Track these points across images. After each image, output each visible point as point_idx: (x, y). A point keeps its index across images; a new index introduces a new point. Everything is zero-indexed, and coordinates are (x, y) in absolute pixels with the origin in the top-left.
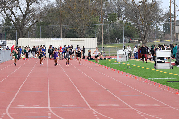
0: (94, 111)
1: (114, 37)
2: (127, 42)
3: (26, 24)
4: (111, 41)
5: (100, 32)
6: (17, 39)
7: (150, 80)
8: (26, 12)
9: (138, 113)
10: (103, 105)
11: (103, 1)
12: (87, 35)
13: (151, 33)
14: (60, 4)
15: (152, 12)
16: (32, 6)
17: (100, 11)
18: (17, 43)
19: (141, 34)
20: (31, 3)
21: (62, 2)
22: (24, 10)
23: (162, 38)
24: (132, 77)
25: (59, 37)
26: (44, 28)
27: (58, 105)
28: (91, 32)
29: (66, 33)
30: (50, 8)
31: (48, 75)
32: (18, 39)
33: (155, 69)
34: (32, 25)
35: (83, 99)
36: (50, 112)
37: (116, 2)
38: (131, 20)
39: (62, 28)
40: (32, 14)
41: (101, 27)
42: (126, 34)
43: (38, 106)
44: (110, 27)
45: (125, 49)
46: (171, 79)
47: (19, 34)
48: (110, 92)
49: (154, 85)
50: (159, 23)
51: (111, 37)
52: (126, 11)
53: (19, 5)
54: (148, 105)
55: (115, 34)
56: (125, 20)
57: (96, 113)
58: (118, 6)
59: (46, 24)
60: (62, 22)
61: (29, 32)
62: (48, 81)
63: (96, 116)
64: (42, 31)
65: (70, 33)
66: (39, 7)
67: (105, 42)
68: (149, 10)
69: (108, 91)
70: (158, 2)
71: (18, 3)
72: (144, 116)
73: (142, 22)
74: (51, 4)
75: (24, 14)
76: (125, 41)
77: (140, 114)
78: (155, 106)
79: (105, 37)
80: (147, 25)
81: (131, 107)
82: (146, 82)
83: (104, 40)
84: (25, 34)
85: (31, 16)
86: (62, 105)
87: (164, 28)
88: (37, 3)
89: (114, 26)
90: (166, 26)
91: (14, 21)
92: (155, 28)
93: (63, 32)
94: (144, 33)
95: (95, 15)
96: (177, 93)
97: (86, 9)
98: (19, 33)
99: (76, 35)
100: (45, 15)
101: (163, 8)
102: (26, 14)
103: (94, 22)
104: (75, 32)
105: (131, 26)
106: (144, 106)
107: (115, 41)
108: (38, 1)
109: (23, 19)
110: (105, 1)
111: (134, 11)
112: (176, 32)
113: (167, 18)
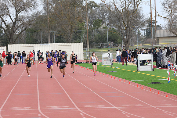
0: (82, 112)
1: (99, 42)
2: (111, 46)
3: (15, 30)
4: (96, 46)
5: (85, 37)
6: (8, 45)
7: (133, 81)
8: (15, 19)
9: (123, 113)
10: (89, 106)
11: (88, 8)
12: (74, 40)
13: (134, 37)
14: (48, 12)
15: (134, 18)
16: (21, 14)
17: (86, 17)
18: (7, 49)
19: (124, 38)
20: (20, 11)
21: (49, 10)
22: (13, 17)
23: (144, 42)
24: (116, 79)
25: (47, 43)
26: (33, 34)
27: (48, 107)
28: (77, 37)
29: (53, 39)
30: (38, 15)
33: (138, 71)
34: (21, 32)
35: (70, 100)
37: (100, 9)
38: (114, 25)
39: (50, 34)
40: (21, 21)
41: (86, 32)
42: (110, 39)
44: (95, 33)
45: (110, 53)
46: (153, 80)
47: (10, 41)
48: (96, 94)
49: (137, 86)
50: (141, 28)
51: (96, 42)
52: (109, 17)
53: (9, 13)
54: (132, 105)
55: (99, 39)
56: (109, 26)
57: (83, 113)
58: (101, 12)
59: (34, 31)
60: (50, 29)
61: (19, 38)
62: (38, 84)
63: (84, 116)
64: (31, 37)
65: (58, 39)
66: (28, 14)
67: (91, 47)
68: (131, 16)
69: (94, 92)
70: (139, 9)
71: (8, 11)
72: (128, 116)
73: (125, 28)
74: (39, 11)
75: (14, 21)
76: (109, 45)
77: (124, 114)
78: (138, 106)
79: (91, 42)
80: (130, 30)
81: (116, 107)
82: (129, 84)
83: (90, 45)
84: (15, 41)
85: (20, 24)
87: (146, 32)
88: (26, 11)
89: (98, 31)
90: (147, 31)
91: (5, 28)
92: (137, 33)
93: (51, 38)
94: (127, 38)
95: (81, 22)
96: (158, 94)
97: (72, 16)
98: (9, 39)
99: (63, 40)
100: (33, 22)
101: (144, 14)
102: (16, 21)
103: (80, 28)
104: (62, 37)
105: (115, 31)
106: (128, 107)
107: (100, 46)
108: (27, 9)
109: (13, 26)
110: (90, 8)
111: (117, 17)
112: (157, 36)
113: (148, 23)
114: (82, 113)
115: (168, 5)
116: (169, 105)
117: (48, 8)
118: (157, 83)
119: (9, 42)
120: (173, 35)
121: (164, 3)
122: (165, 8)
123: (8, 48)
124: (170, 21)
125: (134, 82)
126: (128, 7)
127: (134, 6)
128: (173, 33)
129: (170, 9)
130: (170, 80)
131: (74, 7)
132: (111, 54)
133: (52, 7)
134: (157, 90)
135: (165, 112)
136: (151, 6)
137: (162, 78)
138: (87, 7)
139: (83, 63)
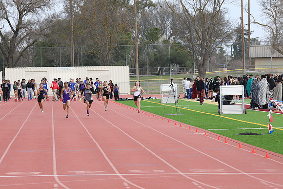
0: (126, 180)
1: (155, 66)
2: (176, 72)
3: (17, 45)
4: (150, 72)
5: (133, 57)
6: (4, 69)
7: (211, 131)
8: (17, 26)
9: (194, 183)
10: (138, 171)
11: (137, 9)
12: (114, 62)
13: (213, 58)
14: (71, 14)
15: (214, 25)
16: (27, 18)
17: (134, 24)
18: (4, 75)
19: (197, 59)
20: (25, 12)
21: (74, 11)
22: (14, 23)
23: (229, 66)
24: (183, 126)
25: (70, 66)
26: (46, 52)
27: (69, 172)
28: (120, 57)
29: (80, 59)
30: (55, 20)
31: (53, 126)
32: (6, 69)
33: (219, 114)
34: (27, 47)
35: (108, 162)
36: (57, 183)
37: (159, 11)
38: (181, 38)
39: (75, 51)
41: (134, 49)
42: (174, 61)
43: (38, 173)
44: (149, 50)
45: (173, 83)
46: (245, 130)
47: (8, 62)
48: (150, 151)
49: (218, 139)
50: (225, 42)
51: (151, 65)
52: (173, 24)
53: (7, 16)
54: (209, 170)
55: (156, 60)
56: (172, 39)
57: (128, 183)
58: (160, 16)
59: (49, 45)
60: (74, 42)
61: (23, 57)
62: (53, 134)
64: (42, 56)
65: (88, 59)
66: (38, 18)
67: (142, 73)
68: (209, 22)
69: (147, 149)
70: (223, 10)
71: (6, 12)
72: (203, 188)
73: (199, 42)
74: (57, 13)
75: (15, 29)
76: (172, 71)
77: (196, 184)
78: (220, 171)
79: (142, 65)
80: (206, 46)
81: (182, 174)
82: (205, 134)
83: (140, 70)
84: (17, 61)
85: (25, 34)
86: (76, 172)
87: (233, 50)
88: (36, 12)
89: (155, 47)
90: (235, 48)
92: (218, 51)
93: (76, 58)
94: (203, 59)
95: (126, 31)
96: (253, 152)
97: (111, 21)
98: (7, 59)
99: (97, 62)
100: (47, 31)
101: (231, 19)
102: (18, 29)
103: (124, 42)
104: (95, 57)
105: (182, 47)
106: (203, 173)
107: (157, 71)
108: (37, 9)
109: (13, 37)
110: (141, 8)
111: (186, 25)
112: (252, 57)
113: (237, 35)
114: (125, 182)
115: (271, 5)
116: (271, 171)
117: (72, 8)
118: (251, 134)
119: (6, 63)
120: (277, 54)
121: (264, 2)
122: (265, 11)
123: (5, 73)
124: (273, 31)
125: (213, 131)
126: (204, 7)
127: (215, 5)
128: (279, 51)
129: (273, 12)
130: (272, 130)
131: (115, 6)
132: (175, 86)
133: (79, 6)
134: (251, 146)
135: (264, 183)
136: (242, 6)
137: (259, 126)
138: (137, 7)
139: (129, 100)
